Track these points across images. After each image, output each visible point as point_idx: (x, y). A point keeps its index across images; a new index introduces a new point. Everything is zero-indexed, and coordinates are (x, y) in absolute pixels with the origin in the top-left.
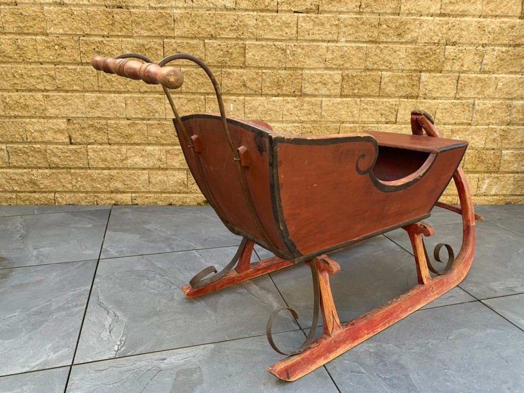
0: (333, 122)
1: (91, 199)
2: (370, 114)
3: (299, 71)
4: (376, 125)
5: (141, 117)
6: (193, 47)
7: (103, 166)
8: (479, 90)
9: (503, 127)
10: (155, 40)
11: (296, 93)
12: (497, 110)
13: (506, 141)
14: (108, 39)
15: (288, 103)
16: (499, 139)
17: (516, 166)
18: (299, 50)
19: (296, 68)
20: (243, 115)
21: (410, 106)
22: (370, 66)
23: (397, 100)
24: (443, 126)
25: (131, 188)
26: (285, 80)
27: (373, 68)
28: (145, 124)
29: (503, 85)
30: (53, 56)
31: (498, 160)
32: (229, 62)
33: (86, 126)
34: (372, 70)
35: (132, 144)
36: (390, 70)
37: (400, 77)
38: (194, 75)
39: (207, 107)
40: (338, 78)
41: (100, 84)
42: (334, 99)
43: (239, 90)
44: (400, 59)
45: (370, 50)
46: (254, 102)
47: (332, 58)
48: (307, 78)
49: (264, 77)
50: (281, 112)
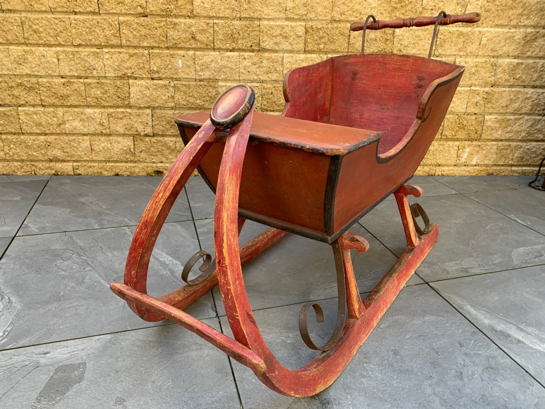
1: (28, 169)
3: (256, 22)
5: (76, 74)
7: (38, 131)
8: (460, 46)
9: (487, 89)
11: (254, 47)
12: (480, 69)
13: (489, 105)
15: (245, 59)
16: (481, 102)
17: (500, 133)
19: (252, 18)
20: (194, 73)
22: (337, 17)
25: (72, 156)
26: (241, 32)
27: (340, 19)
28: (82, 83)
29: (488, 40)
31: (480, 126)
32: (174, 11)
33: (13, 84)
34: (339, 21)
35: (69, 107)
38: (135, 26)
39: (152, 63)
40: (301, 31)
41: (26, 35)
42: (297, 55)
43: (188, 43)
44: (371, 9)
46: (205, 57)
47: (294, 7)
48: (265, 30)
49: (216, 28)
50: (237, 70)
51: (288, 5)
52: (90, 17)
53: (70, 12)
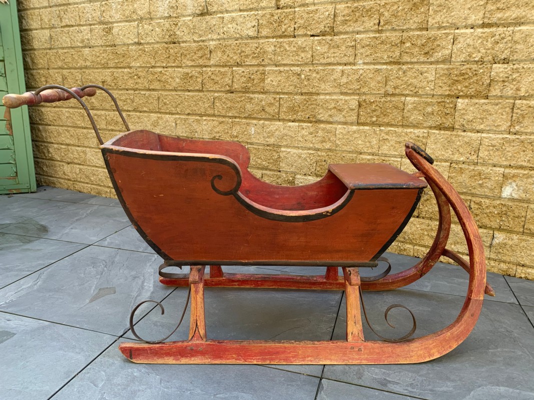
0: (350, 152)
2: (392, 146)
3: (314, 97)
4: (399, 160)
5: (185, 135)
6: (224, 75)
10: (196, 69)
11: (311, 119)
14: (166, 69)
15: (303, 129)
18: (314, 75)
19: (311, 93)
20: (262, 139)
21: (442, 140)
22: (391, 91)
23: (425, 131)
24: (490, 168)
26: (301, 106)
27: (394, 92)
30: (133, 84)
32: (251, 88)
34: (393, 95)
36: (416, 94)
37: (428, 104)
38: (224, 100)
39: (233, 130)
40: (354, 104)
41: (160, 106)
42: (350, 127)
43: (259, 114)
44: (428, 83)
45: (391, 72)
46: (272, 126)
47: (347, 83)
48: (321, 104)
49: (282, 102)
50: (296, 138)
51: (342, 80)
52: (197, 94)
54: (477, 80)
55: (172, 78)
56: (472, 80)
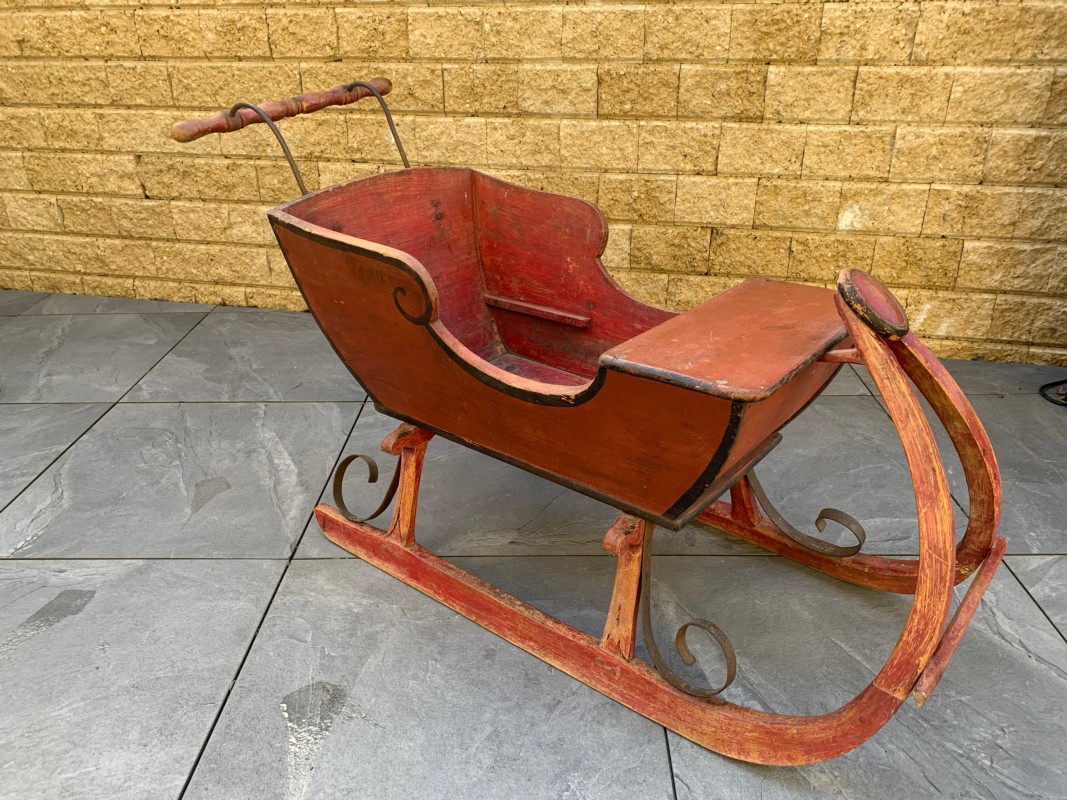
0: (586, 170)
1: (187, 293)
2: (661, 154)
3: (512, 66)
4: (674, 178)
5: (244, 153)
6: (316, 23)
7: (197, 238)
8: (905, 103)
9: (966, 189)
10: (251, 12)
11: (509, 110)
12: (949, 150)
13: (975, 221)
14: (177, 12)
15: (495, 129)
16: (955, 215)
17: (998, 277)
18: (509, 23)
19: (506, 59)
21: (744, 139)
22: (655, 54)
23: (717, 125)
24: (821, 183)
25: (244, 278)
26: (487, 84)
27: (661, 56)
28: (251, 166)
29: (965, 91)
30: (100, 46)
31: (953, 262)
32: (381, 50)
33: (164, 168)
34: (659, 61)
35: (238, 202)
36: (698, 59)
37: (720, 76)
38: (323, 76)
39: (350, 136)
40: (590, 80)
41: (175, 94)
42: (584, 122)
43: (403, 103)
44: (719, 37)
45: (653, 19)
46: (431, 126)
47: (574, 38)
48: (527, 80)
49: (447, 78)
50: (483, 148)
51: (564, 35)
52: (260, 64)
53: (231, 58)
54: (799, 32)
55: (195, 31)
56: (791, 33)
